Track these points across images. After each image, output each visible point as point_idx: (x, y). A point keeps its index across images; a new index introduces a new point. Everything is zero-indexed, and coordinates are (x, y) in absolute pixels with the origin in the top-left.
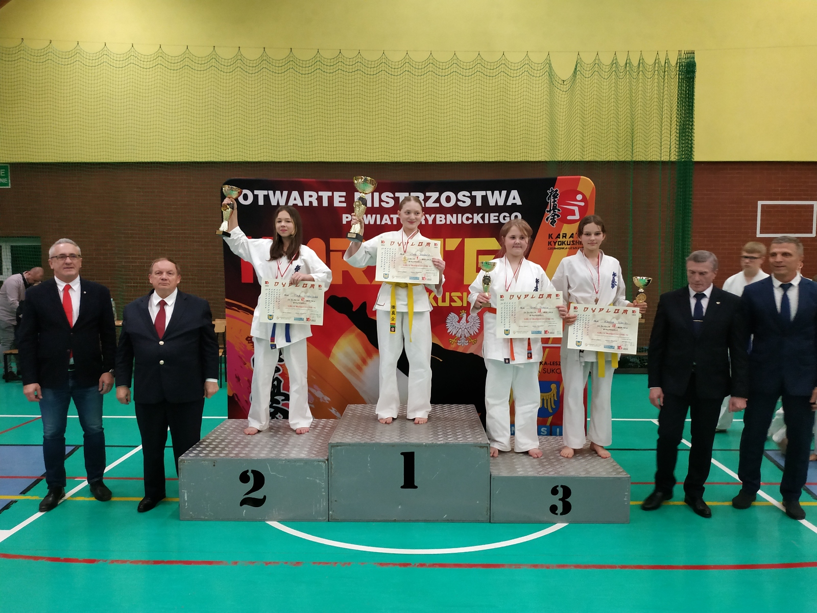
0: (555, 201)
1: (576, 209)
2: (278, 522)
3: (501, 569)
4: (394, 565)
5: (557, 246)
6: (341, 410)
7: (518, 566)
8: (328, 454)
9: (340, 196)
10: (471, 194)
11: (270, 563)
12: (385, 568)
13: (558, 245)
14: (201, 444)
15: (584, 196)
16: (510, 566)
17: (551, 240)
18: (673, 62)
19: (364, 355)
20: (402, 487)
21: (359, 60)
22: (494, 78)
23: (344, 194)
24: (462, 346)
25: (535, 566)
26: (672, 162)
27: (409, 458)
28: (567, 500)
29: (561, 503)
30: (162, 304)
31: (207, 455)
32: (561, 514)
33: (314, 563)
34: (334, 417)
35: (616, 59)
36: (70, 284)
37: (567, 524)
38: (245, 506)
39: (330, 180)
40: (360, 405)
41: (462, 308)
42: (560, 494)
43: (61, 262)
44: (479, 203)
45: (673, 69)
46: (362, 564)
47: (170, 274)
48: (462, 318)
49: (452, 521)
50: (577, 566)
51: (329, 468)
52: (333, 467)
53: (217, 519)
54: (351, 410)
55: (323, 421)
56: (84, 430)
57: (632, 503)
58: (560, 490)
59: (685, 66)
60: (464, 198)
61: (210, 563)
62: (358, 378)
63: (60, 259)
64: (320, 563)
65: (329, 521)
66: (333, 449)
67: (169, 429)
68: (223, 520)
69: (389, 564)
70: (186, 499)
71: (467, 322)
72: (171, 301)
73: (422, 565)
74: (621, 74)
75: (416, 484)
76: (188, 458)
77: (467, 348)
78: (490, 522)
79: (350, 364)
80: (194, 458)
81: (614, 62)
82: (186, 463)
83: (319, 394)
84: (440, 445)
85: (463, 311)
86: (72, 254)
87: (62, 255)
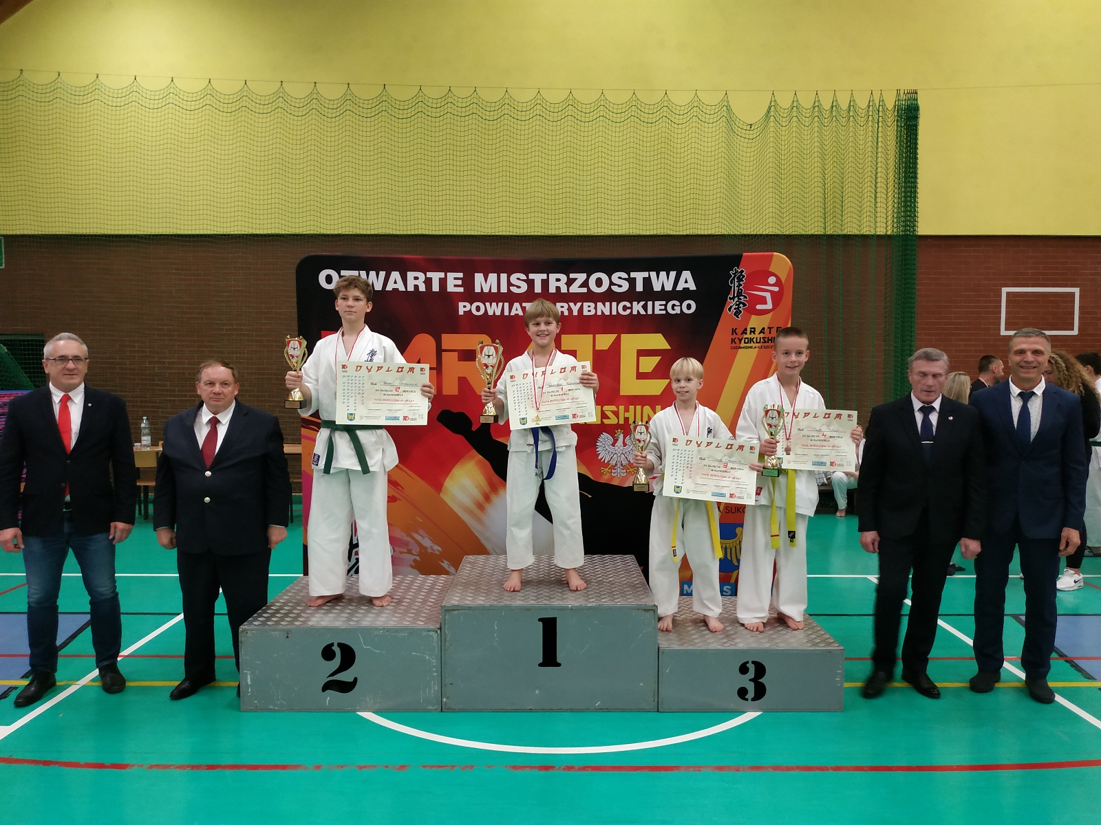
0: (740, 285)
2: (373, 712)
3: (675, 773)
4: (532, 768)
5: (743, 345)
6: (456, 564)
7: (698, 768)
8: (440, 621)
9: (455, 279)
10: (629, 275)
11: (364, 767)
12: (519, 772)
13: (745, 343)
14: (269, 608)
15: (778, 278)
16: (687, 768)
17: (734, 336)
18: (890, 104)
19: (487, 489)
20: (540, 665)
21: (475, 101)
22: (654, 124)
23: (461, 275)
24: (617, 478)
25: (721, 768)
26: (889, 236)
27: (549, 626)
28: (760, 680)
29: (752, 684)
30: (214, 423)
31: (277, 623)
32: (753, 700)
33: (424, 767)
34: (447, 573)
35: (819, 101)
36: (69, 394)
37: (760, 713)
38: (328, 691)
39: (442, 257)
40: (481, 557)
41: (618, 426)
42: (751, 674)
43: (60, 366)
44: (640, 287)
45: (889, 114)
46: (489, 767)
47: (226, 384)
48: (617, 440)
49: (608, 710)
50: (777, 768)
51: (442, 640)
52: (448, 638)
53: (291, 710)
54: (470, 563)
55: (432, 578)
56: (90, 594)
57: (846, 685)
58: (751, 667)
59: (905, 110)
60: (620, 282)
61: (284, 767)
62: (479, 520)
63: (58, 362)
64: (432, 767)
65: (442, 711)
66: (447, 614)
67: (221, 590)
68: (300, 710)
69: (525, 767)
70: (249, 683)
71: (625, 445)
72: (225, 419)
73: (569, 768)
74: (826, 120)
75: (558, 661)
76: (252, 627)
77: (624, 479)
78: (658, 711)
79: (468, 502)
80: (261, 627)
81: (816, 104)
82: (250, 634)
83: (427, 542)
84: (591, 608)
85: (619, 430)
86: (77, 356)
87: (62, 356)
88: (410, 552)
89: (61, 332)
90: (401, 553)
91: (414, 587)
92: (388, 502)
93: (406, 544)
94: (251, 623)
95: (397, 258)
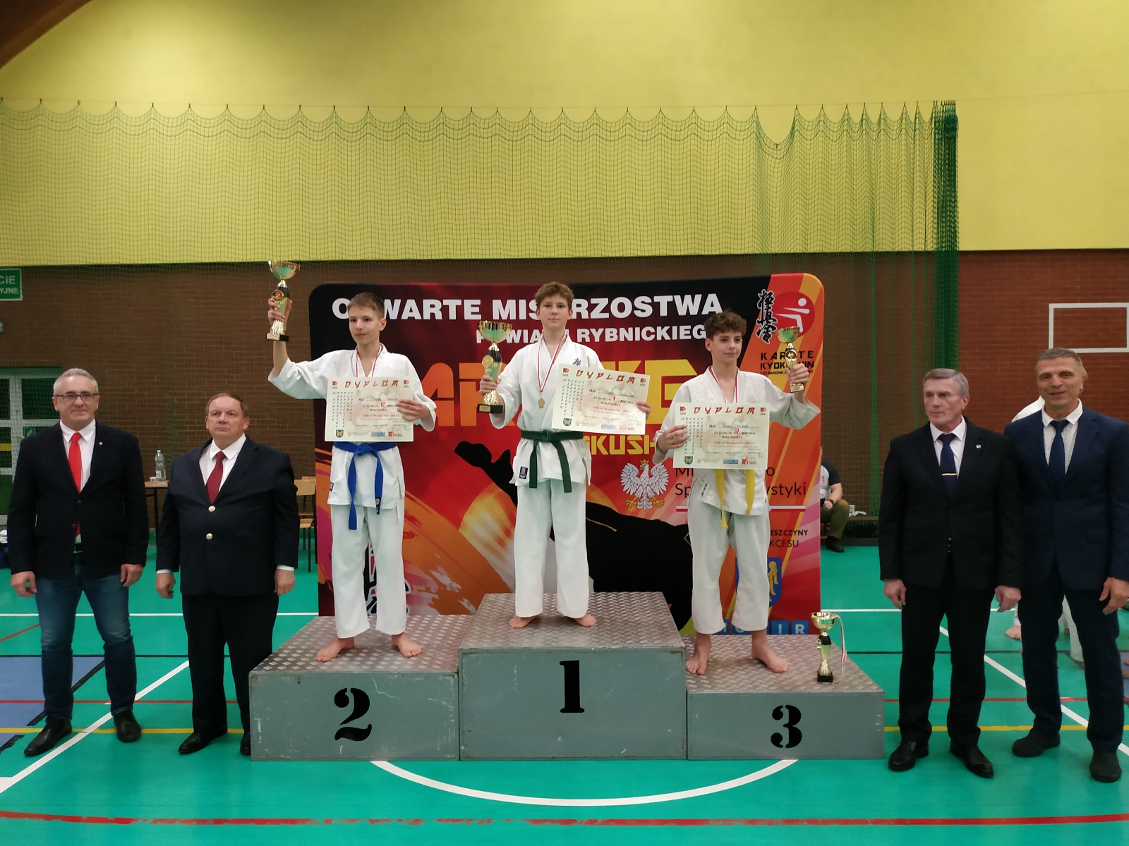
0: (769, 308)
1: (798, 318)
2: (388, 761)
3: (705, 827)
4: (553, 821)
5: (772, 370)
6: (477, 602)
7: (728, 822)
8: (457, 665)
9: (472, 306)
10: (652, 299)
11: (377, 821)
12: (540, 827)
13: (775, 367)
15: (808, 301)
16: (717, 821)
17: (764, 360)
18: (926, 116)
19: (507, 523)
20: (563, 711)
21: (497, 121)
22: (682, 142)
23: (478, 302)
25: (753, 822)
26: (929, 253)
27: (572, 670)
28: (795, 726)
29: (787, 730)
30: (220, 458)
31: (287, 669)
32: (787, 746)
33: (440, 820)
34: (467, 612)
35: (848, 114)
36: (80, 432)
37: (795, 761)
38: (342, 740)
39: (458, 284)
40: (502, 595)
41: (643, 456)
42: (786, 719)
43: (69, 402)
44: (664, 312)
45: (926, 126)
46: (508, 820)
47: (232, 414)
48: (643, 471)
49: (634, 758)
50: (812, 821)
51: (459, 684)
52: (466, 683)
53: (304, 759)
54: (490, 601)
55: (451, 617)
56: (103, 638)
57: (885, 729)
58: (786, 712)
59: (942, 122)
60: (643, 306)
61: (292, 822)
62: (500, 557)
63: (66, 399)
64: (447, 820)
65: (460, 760)
66: (464, 657)
68: (313, 759)
69: (546, 821)
70: (260, 732)
71: (651, 476)
72: (232, 453)
73: (592, 822)
74: (856, 134)
75: (581, 706)
76: (263, 672)
77: (651, 512)
78: (687, 759)
79: (488, 538)
80: (271, 672)
81: (846, 118)
82: (260, 679)
83: (446, 580)
84: (615, 650)
85: (645, 461)
86: (84, 392)
87: (70, 392)
88: (428, 590)
89: (71, 368)
90: (420, 591)
91: (432, 628)
92: (404, 538)
93: (423, 582)
94: (261, 668)
95: (412, 286)
